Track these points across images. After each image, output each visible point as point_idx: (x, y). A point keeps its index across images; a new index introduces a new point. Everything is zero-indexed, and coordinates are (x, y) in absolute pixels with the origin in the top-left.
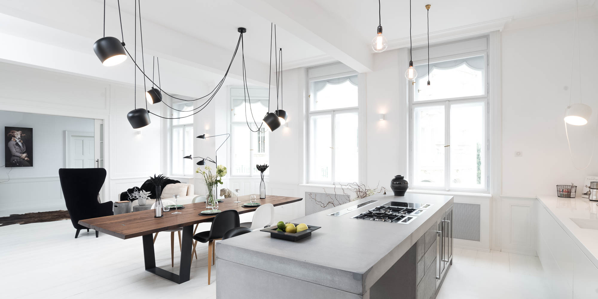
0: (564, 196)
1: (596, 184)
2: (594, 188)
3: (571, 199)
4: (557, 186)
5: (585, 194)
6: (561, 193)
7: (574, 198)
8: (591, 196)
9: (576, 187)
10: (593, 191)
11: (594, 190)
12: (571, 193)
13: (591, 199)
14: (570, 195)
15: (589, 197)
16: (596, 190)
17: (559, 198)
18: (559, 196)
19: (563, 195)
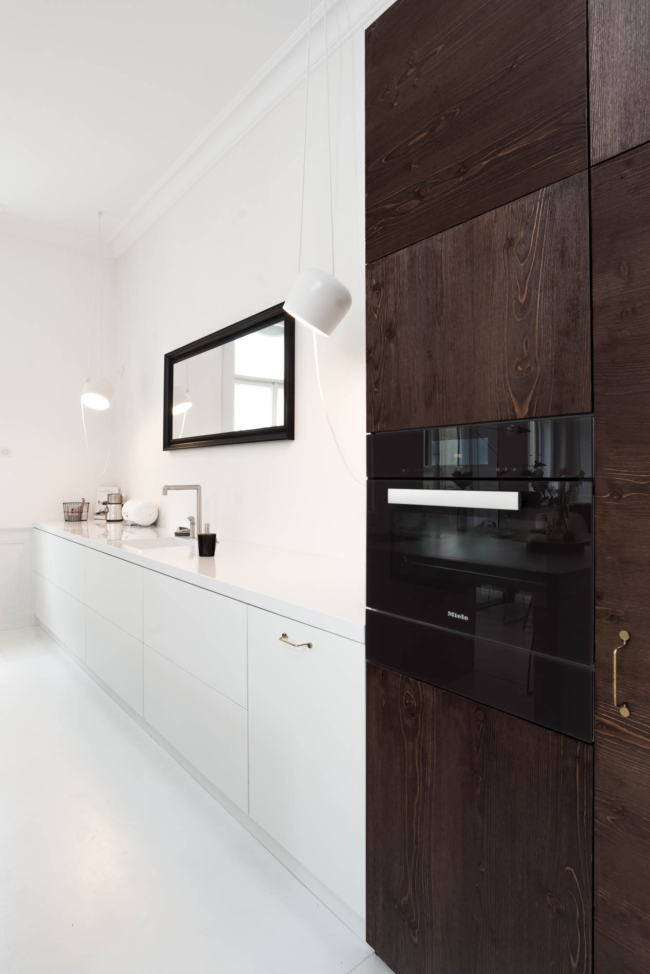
0: (74, 518)
1: (115, 497)
2: (112, 503)
3: (83, 522)
4: (64, 504)
5: (98, 514)
6: (70, 514)
7: (85, 522)
8: (108, 514)
9: (89, 503)
10: (111, 507)
11: (112, 505)
12: (81, 514)
13: (108, 519)
14: (81, 516)
15: (106, 517)
16: (114, 505)
17: (67, 522)
18: (66, 521)
19: (72, 517)
